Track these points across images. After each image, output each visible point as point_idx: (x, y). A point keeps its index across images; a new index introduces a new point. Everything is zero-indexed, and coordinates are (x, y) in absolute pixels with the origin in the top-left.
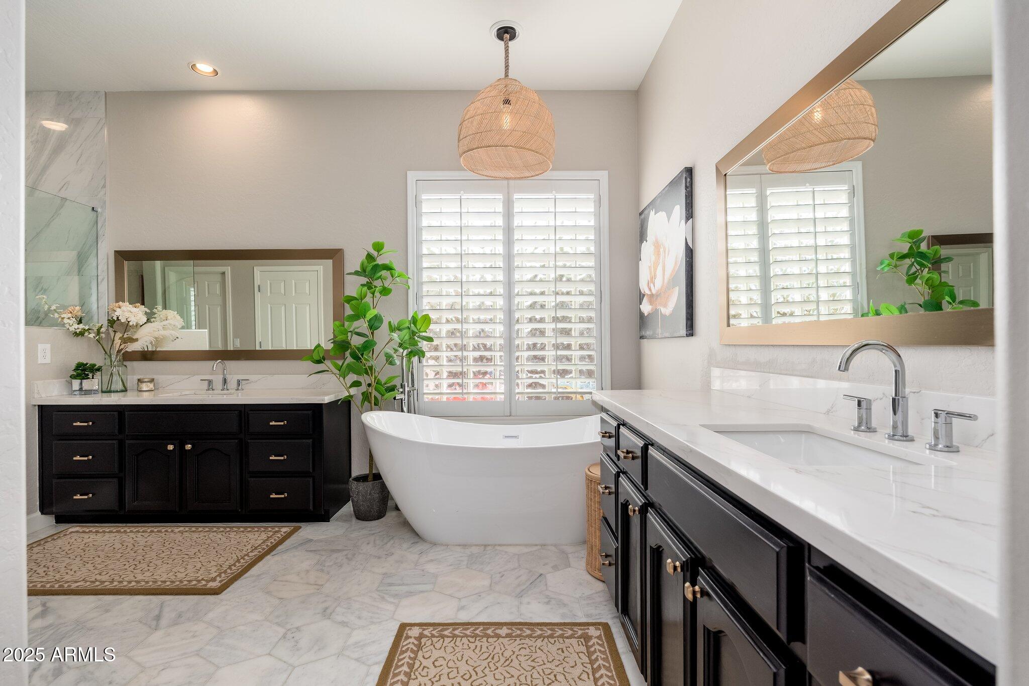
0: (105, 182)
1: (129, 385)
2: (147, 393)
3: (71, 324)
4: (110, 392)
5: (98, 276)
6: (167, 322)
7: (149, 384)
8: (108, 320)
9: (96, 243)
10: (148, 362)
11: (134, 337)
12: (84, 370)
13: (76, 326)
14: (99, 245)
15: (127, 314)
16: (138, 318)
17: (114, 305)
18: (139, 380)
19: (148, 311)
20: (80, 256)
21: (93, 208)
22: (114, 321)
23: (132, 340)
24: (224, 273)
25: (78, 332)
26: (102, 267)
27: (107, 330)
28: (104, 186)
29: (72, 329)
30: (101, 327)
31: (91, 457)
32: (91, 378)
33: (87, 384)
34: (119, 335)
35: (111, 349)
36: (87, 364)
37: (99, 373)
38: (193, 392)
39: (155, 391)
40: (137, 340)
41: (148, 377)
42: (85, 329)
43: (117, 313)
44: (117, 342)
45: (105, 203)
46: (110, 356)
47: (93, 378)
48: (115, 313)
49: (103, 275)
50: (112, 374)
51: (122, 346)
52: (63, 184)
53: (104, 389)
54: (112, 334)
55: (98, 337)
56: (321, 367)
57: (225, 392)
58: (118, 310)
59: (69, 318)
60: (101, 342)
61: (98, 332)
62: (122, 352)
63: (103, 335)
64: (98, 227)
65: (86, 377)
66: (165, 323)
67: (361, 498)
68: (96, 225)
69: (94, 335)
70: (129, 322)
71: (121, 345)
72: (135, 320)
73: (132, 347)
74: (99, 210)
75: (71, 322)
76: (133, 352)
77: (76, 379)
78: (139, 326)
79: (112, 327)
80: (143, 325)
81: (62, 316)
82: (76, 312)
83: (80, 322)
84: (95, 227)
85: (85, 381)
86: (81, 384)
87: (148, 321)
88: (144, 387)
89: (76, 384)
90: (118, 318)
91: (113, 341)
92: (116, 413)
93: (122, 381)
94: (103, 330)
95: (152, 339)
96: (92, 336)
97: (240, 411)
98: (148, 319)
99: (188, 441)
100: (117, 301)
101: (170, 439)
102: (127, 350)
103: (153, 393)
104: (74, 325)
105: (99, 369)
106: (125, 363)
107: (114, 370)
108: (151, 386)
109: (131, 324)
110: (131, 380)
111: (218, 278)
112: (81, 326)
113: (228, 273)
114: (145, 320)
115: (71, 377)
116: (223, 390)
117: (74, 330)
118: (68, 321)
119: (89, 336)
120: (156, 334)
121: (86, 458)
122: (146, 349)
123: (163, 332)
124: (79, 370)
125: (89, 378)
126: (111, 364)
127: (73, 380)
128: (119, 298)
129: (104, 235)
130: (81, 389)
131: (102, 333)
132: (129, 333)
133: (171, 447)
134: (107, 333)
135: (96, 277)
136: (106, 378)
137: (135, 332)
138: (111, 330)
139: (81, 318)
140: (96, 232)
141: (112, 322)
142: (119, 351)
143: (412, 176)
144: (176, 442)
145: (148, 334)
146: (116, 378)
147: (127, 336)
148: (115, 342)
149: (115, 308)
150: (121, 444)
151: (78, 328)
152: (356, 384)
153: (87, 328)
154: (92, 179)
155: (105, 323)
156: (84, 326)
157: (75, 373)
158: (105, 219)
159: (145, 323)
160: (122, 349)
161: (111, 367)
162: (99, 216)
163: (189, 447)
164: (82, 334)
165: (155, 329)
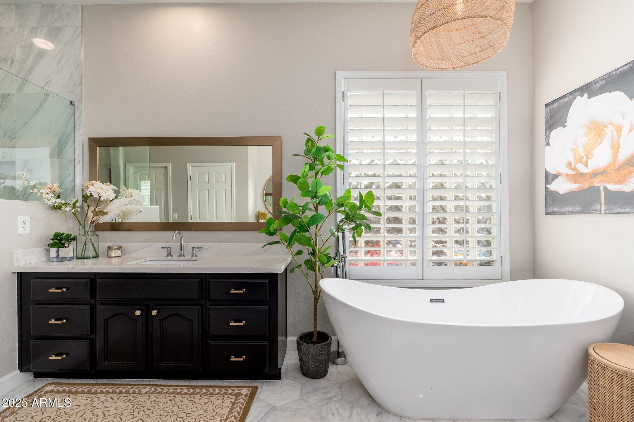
0: (81, 80)
1: (100, 251)
2: (116, 259)
3: (49, 199)
4: (83, 258)
5: (74, 159)
6: (132, 198)
7: (117, 251)
8: (83, 196)
9: (73, 132)
10: (116, 231)
11: (105, 211)
12: (61, 240)
13: (53, 200)
14: (75, 133)
15: (99, 191)
16: (108, 194)
17: (88, 183)
18: (109, 248)
19: (116, 189)
20: (60, 143)
21: (71, 102)
22: (88, 197)
23: (103, 213)
24: (166, 168)
25: (55, 206)
26: (78, 152)
27: (82, 205)
28: (80, 84)
29: (50, 203)
30: (76, 202)
31: (64, 321)
32: (67, 246)
33: (63, 252)
34: (92, 209)
35: (85, 221)
36: (64, 234)
37: (74, 242)
38: (155, 258)
39: (122, 257)
40: (107, 213)
41: (116, 244)
42: (62, 204)
43: (90, 190)
44: (91, 214)
45: (81, 98)
46: (84, 227)
47: (68, 247)
48: (89, 189)
49: (78, 158)
50: (85, 242)
51: (94, 219)
52: (46, 82)
53: (79, 255)
54: (86, 208)
55: (73, 210)
56: (274, 238)
57: (182, 258)
58: (91, 187)
59: (48, 193)
60: (76, 215)
61: (74, 207)
62: (95, 223)
63: (78, 209)
64: (75, 119)
65: (63, 246)
66: (131, 198)
67: (310, 359)
68: (73, 116)
69: (70, 209)
70: (100, 197)
71: (93, 217)
72: (106, 196)
73: (103, 219)
74: (76, 104)
75: (49, 197)
76: (104, 223)
77: (53, 248)
78: (109, 202)
79: (86, 202)
80: (112, 200)
81: (41, 191)
82: (54, 188)
83: (58, 197)
84: (73, 118)
85: (61, 250)
86: (58, 251)
87: (116, 197)
88: (113, 253)
89: (53, 251)
90: (91, 194)
91: (87, 213)
92: (88, 280)
93: (94, 248)
94: (78, 204)
95: (120, 212)
96: (68, 209)
97: (202, 279)
98: (116, 196)
99: (154, 307)
100: (90, 180)
101: (137, 304)
102: (98, 221)
103: (120, 258)
104: (52, 199)
105: (74, 239)
106: (97, 233)
107: (88, 239)
108: (119, 253)
109: (102, 199)
110: (102, 247)
111: (163, 171)
112: (58, 201)
113: (169, 166)
114: (114, 195)
115: (48, 246)
116: (180, 256)
117: (52, 204)
118: (47, 196)
119: (65, 209)
120: (124, 208)
121: (60, 322)
122: (114, 221)
123: (129, 207)
124: (56, 239)
125: (65, 247)
126: (85, 234)
127: (51, 249)
128: (92, 177)
129: (80, 125)
130: (57, 257)
131: (78, 207)
132: (100, 207)
133: (138, 313)
134: (82, 207)
135: (73, 160)
136: (81, 246)
137: (106, 207)
138: (85, 204)
139: (59, 194)
140: (73, 122)
141: (86, 198)
142: (92, 223)
143: (340, 75)
144: (143, 307)
145: (116, 208)
146: (89, 245)
147: (99, 210)
148: (89, 215)
149: (88, 186)
150: (93, 308)
151: (55, 203)
152: (300, 253)
153: (64, 202)
154: (70, 78)
155: (81, 199)
156: (60, 201)
157: (52, 242)
158: (81, 111)
159: (114, 199)
160: (94, 221)
161: (85, 236)
162: (76, 108)
163: (154, 313)
164: (59, 207)
165: (123, 204)
